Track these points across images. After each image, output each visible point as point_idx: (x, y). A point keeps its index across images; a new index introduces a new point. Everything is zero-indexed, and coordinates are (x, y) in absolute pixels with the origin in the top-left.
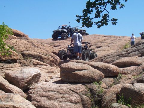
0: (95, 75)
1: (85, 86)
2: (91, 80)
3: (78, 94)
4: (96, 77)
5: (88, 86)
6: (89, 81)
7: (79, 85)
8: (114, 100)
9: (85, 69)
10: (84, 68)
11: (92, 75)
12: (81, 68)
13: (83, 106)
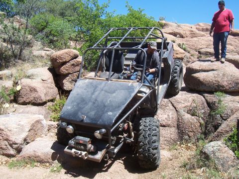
0: (226, 79)
1: (204, 97)
2: (215, 89)
3: (176, 110)
4: (225, 84)
5: (210, 97)
6: (213, 90)
7: (194, 95)
8: (227, 132)
9: (213, 70)
10: (211, 68)
11: (219, 80)
12: (207, 69)
13: (179, 133)
